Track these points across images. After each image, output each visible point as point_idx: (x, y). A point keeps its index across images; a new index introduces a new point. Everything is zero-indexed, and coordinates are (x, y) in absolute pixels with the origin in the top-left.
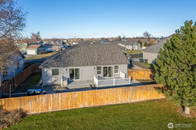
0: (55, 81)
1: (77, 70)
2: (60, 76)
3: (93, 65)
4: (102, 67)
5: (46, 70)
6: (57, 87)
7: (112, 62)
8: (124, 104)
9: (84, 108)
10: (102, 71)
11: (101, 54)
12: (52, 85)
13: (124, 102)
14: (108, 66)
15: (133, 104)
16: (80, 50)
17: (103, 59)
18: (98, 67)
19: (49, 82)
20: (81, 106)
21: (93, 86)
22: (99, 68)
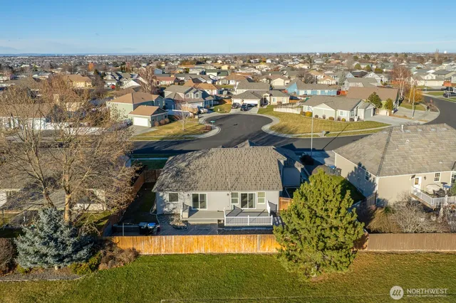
0: (174, 209)
1: (203, 196)
2: (180, 202)
3: (225, 190)
4: (240, 193)
5: (161, 194)
6: (176, 218)
7: (254, 187)
8: (247, 255)
9: (200, 254)
10: (239, 199)
11: (242, 170)
12: (169, 214)
13: (249, 252)
14: (248, 193)
15: (259, 255)
16: (212, 160)
17: (242, 180)
18: (232, 194)
19: (166, 209)
20: (197, 252)
21: (222, 222)
22: (234, 195)
